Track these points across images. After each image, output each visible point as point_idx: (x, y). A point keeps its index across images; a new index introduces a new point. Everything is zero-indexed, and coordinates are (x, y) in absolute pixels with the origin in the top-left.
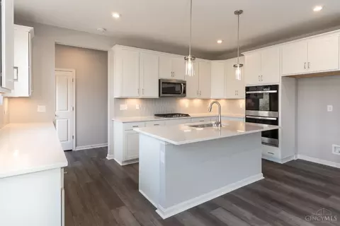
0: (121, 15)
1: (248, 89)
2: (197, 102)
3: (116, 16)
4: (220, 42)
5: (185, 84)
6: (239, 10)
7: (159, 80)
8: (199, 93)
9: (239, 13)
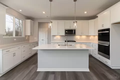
0: (45, 12)
2: (84, 37)
3: (44, 13)
4: (86, 12)
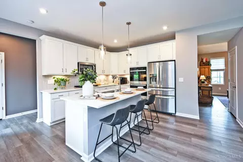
1: (131, 69)
5: (95, 66)
6: (128, 22)
7: (78, 63)
8: (103, 71)
9: (129, 24)
